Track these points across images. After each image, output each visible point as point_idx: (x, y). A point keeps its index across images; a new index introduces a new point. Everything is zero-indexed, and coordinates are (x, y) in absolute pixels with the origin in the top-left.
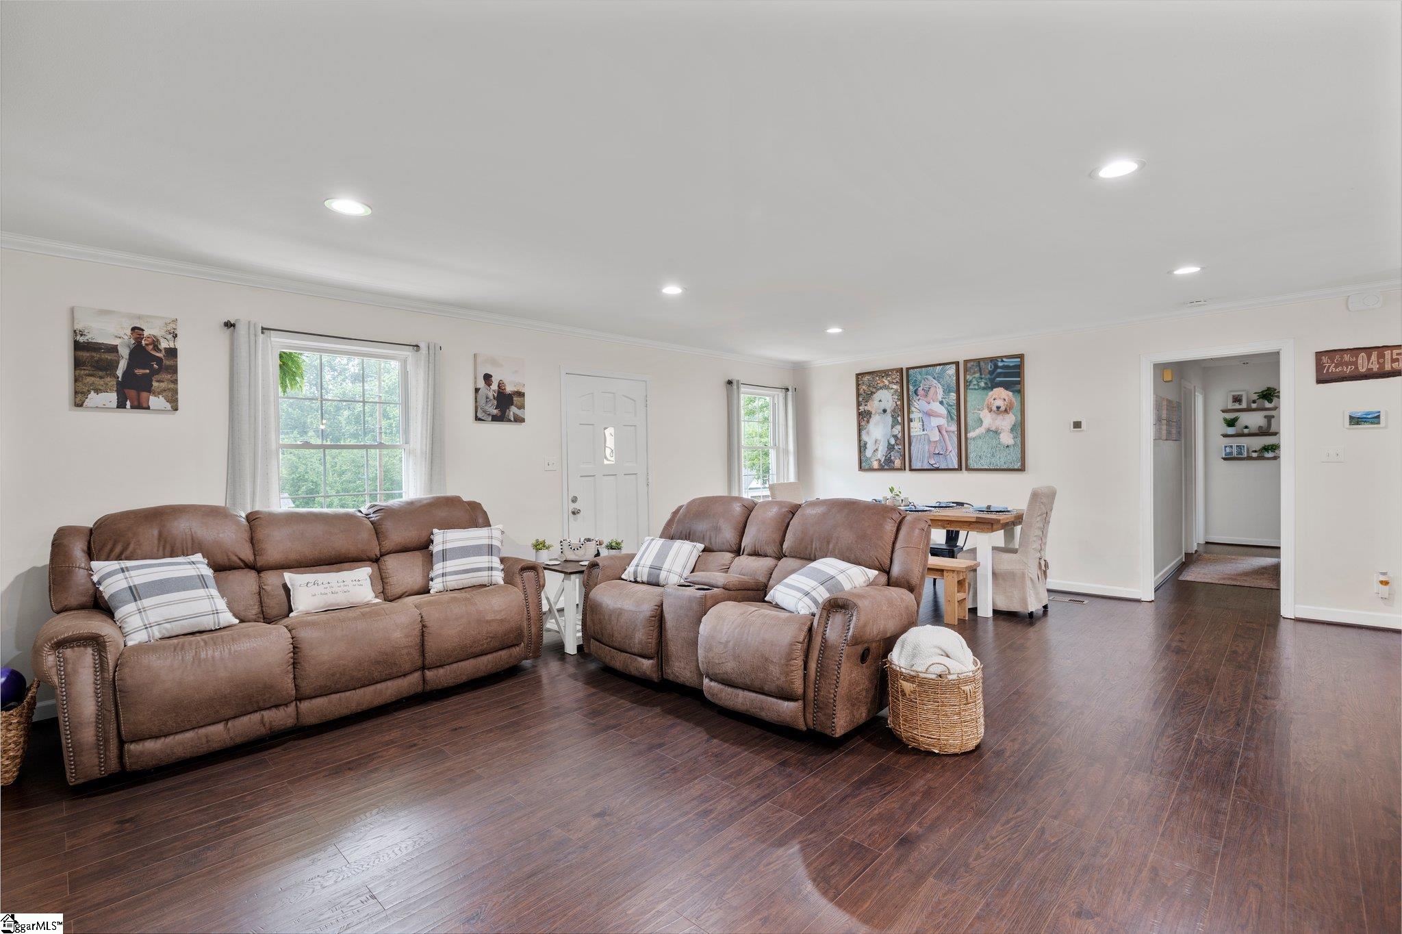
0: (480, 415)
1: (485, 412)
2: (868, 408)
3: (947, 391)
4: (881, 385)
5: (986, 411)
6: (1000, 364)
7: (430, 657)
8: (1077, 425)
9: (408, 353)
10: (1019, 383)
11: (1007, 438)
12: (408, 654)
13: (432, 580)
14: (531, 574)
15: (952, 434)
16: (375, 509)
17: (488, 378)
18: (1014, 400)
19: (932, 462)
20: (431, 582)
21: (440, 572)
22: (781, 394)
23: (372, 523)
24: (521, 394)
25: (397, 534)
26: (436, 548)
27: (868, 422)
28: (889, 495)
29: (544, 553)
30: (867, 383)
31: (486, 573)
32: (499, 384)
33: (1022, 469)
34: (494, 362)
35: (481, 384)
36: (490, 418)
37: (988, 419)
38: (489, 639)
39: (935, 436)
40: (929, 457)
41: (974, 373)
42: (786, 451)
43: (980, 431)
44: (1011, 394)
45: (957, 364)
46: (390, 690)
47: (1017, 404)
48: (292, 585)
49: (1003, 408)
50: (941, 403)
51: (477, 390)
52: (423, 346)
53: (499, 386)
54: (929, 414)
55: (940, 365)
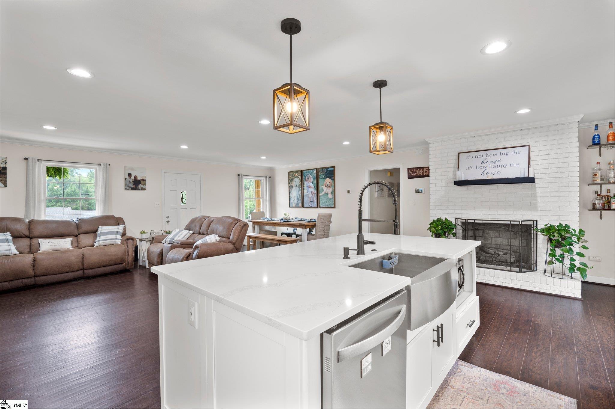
0: (126, 188)
1: (128, 186)
2: (292, 184)
3: (314, 179)
4: (296, 176)
5: (324, 186)
6: (328, 170)
7: (85, 266)
8: (349, 192)
9: (97, 167)
10: (333, 176)
11: (330, 196)
12: (77, 264)
13: (95, 242)
14: (131, 241)
15: (315, 194)
16: (78, 219)
17: (130, 175)
18: (332, 182)
19: (310, 204)
20: (95, 243)
21: (98, 240)
22: (265, 179)
23: (76, 224)
24: (144, 180)
25: (84, 228)
26: (98, 232)
27: (292, 190)
28: (285, 216)
29: (144, 235)
30: (291, 175)
31: (114, 240)
32: (135, 177)
33: (334, 207)
34: (132, 169)
35: (127, 177)
36: (131, 189)
37: (325, 188)
38: (109, 261)
39: (311, 195)
40: (309, 203)
41: (321, 173)
42: (266, 200)
43: (323, 193)
44: (331, 180)
45: (317, 169)
46: (70, 275)
47: (333, 184)
48: (41, 243)
49: (329, 185)
50: (312, 183)
51: (125, 179)
52: (102, 164)
53: (134, 177)
54: (309, 187)
55: (312, 169)
